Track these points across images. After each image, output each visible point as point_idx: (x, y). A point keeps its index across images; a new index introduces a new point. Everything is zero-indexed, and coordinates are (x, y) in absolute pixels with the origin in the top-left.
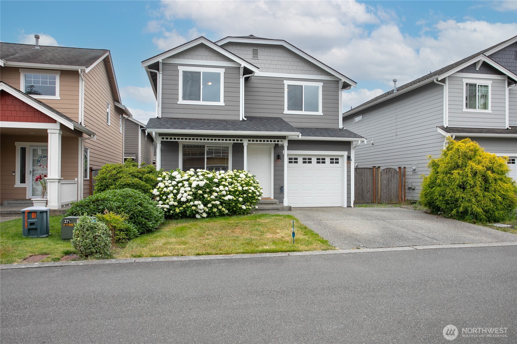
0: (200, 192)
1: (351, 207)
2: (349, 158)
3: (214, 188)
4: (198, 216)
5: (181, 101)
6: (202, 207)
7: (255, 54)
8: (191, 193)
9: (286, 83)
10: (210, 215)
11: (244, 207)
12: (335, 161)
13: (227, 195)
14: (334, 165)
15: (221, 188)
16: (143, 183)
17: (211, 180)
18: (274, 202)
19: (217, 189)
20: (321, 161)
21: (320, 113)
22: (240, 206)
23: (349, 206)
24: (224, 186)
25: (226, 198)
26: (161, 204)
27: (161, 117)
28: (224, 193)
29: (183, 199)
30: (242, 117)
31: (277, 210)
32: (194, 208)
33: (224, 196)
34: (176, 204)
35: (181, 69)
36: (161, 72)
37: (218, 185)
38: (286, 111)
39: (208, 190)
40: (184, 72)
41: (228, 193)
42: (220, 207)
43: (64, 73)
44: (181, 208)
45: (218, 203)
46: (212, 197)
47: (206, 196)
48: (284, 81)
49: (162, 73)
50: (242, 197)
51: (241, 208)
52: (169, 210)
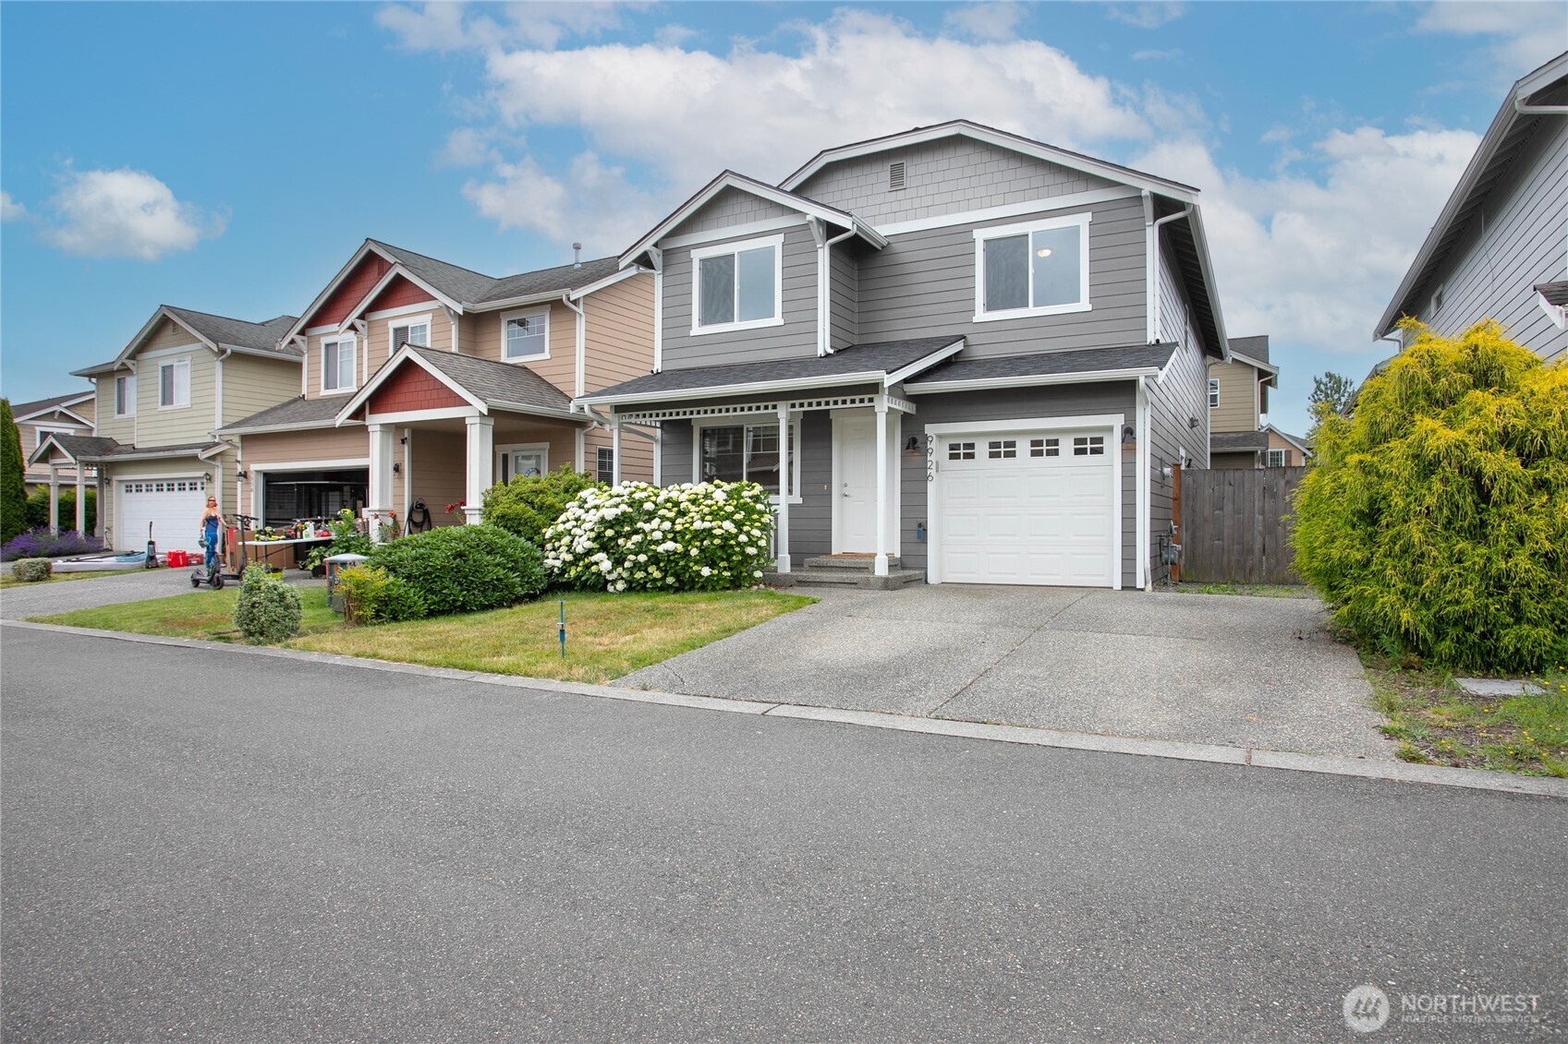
0: (610, 533)
1: (1134, 588)
2: (1129, 433)
3: (640, 525)
4: (610, 588)
5: (697, 329)
6: (606, 565)
7: (897, 178)
8: (593, 535)
9: (980, 235)
10: (633, 587)
11: (706, 571)
12: (1088, 446)
13: (664, 540)
14: (1089, 458)
15: (656, 522)
16: (531, 512)
17: (636, 504)
18: (861, 566)
19: (647, 527)
20: (1045, 447)
21: (1084, 305)
22: (696, 568)
23: (1129, 587)
24: (663, 518)
25: (660, 549)
26: (554, 559)
27: (660, 371)
28: (658, 535)
29: (580, 550)
30: (824, 345)
31: (853, 586)
32: (594, 569)
33: (657, 543)
34: (569, 557)
35: (697, 255)
36: (660, 272)
37: (651, 516)
38: (981, 315)
39: (627, 529)
40: (703, 261)
41: (670, 536)
42: (651, 569)
43: (557, 306)
44: (579, 569)
45: (642, 558)
46: (629, 545)
47: (621, 541)
48: (974, 231)
49: (663, 273)
50: (697, 547)
51: (698, 574)
52: (563, 571)
